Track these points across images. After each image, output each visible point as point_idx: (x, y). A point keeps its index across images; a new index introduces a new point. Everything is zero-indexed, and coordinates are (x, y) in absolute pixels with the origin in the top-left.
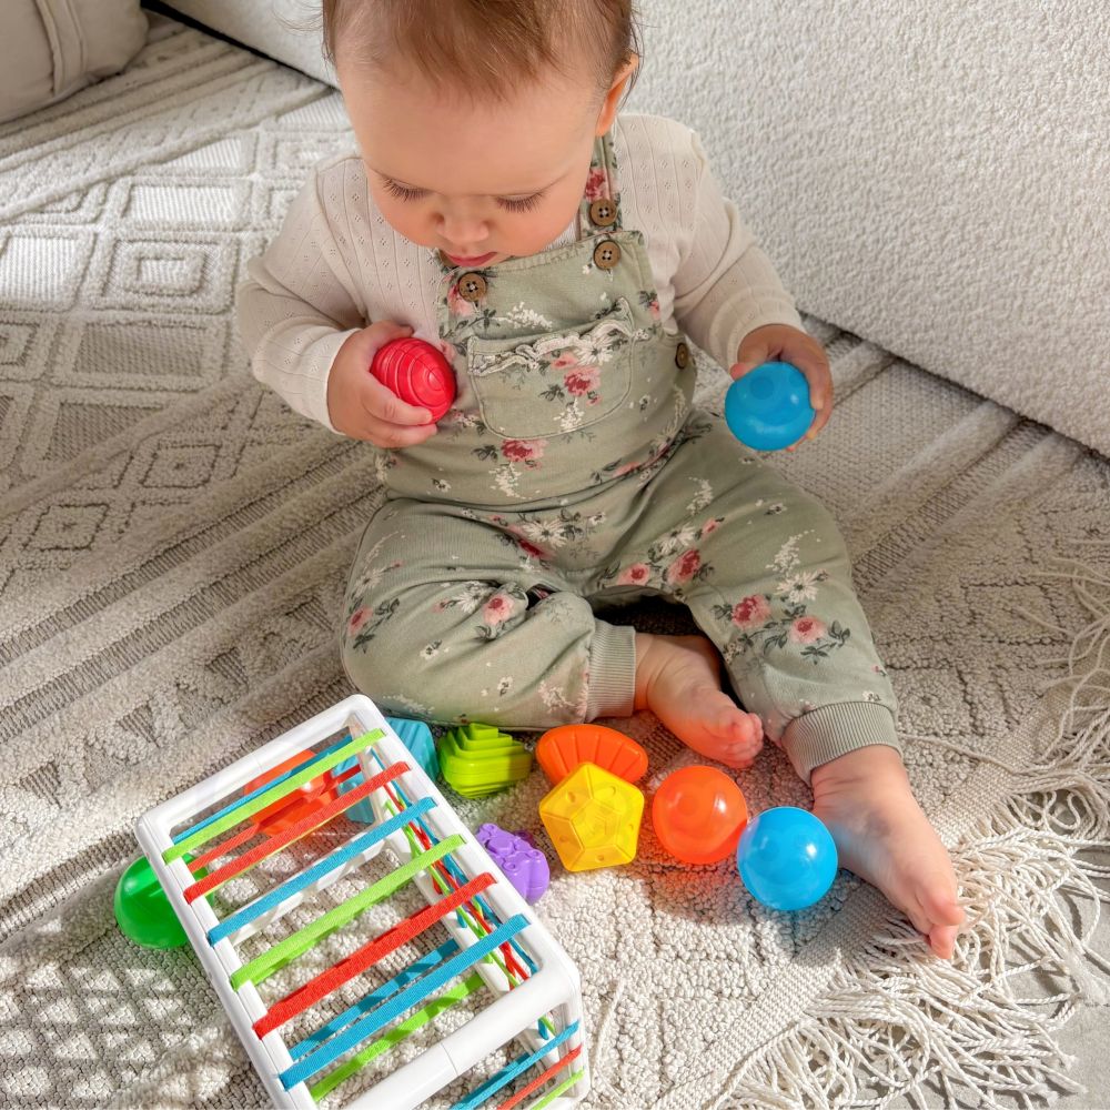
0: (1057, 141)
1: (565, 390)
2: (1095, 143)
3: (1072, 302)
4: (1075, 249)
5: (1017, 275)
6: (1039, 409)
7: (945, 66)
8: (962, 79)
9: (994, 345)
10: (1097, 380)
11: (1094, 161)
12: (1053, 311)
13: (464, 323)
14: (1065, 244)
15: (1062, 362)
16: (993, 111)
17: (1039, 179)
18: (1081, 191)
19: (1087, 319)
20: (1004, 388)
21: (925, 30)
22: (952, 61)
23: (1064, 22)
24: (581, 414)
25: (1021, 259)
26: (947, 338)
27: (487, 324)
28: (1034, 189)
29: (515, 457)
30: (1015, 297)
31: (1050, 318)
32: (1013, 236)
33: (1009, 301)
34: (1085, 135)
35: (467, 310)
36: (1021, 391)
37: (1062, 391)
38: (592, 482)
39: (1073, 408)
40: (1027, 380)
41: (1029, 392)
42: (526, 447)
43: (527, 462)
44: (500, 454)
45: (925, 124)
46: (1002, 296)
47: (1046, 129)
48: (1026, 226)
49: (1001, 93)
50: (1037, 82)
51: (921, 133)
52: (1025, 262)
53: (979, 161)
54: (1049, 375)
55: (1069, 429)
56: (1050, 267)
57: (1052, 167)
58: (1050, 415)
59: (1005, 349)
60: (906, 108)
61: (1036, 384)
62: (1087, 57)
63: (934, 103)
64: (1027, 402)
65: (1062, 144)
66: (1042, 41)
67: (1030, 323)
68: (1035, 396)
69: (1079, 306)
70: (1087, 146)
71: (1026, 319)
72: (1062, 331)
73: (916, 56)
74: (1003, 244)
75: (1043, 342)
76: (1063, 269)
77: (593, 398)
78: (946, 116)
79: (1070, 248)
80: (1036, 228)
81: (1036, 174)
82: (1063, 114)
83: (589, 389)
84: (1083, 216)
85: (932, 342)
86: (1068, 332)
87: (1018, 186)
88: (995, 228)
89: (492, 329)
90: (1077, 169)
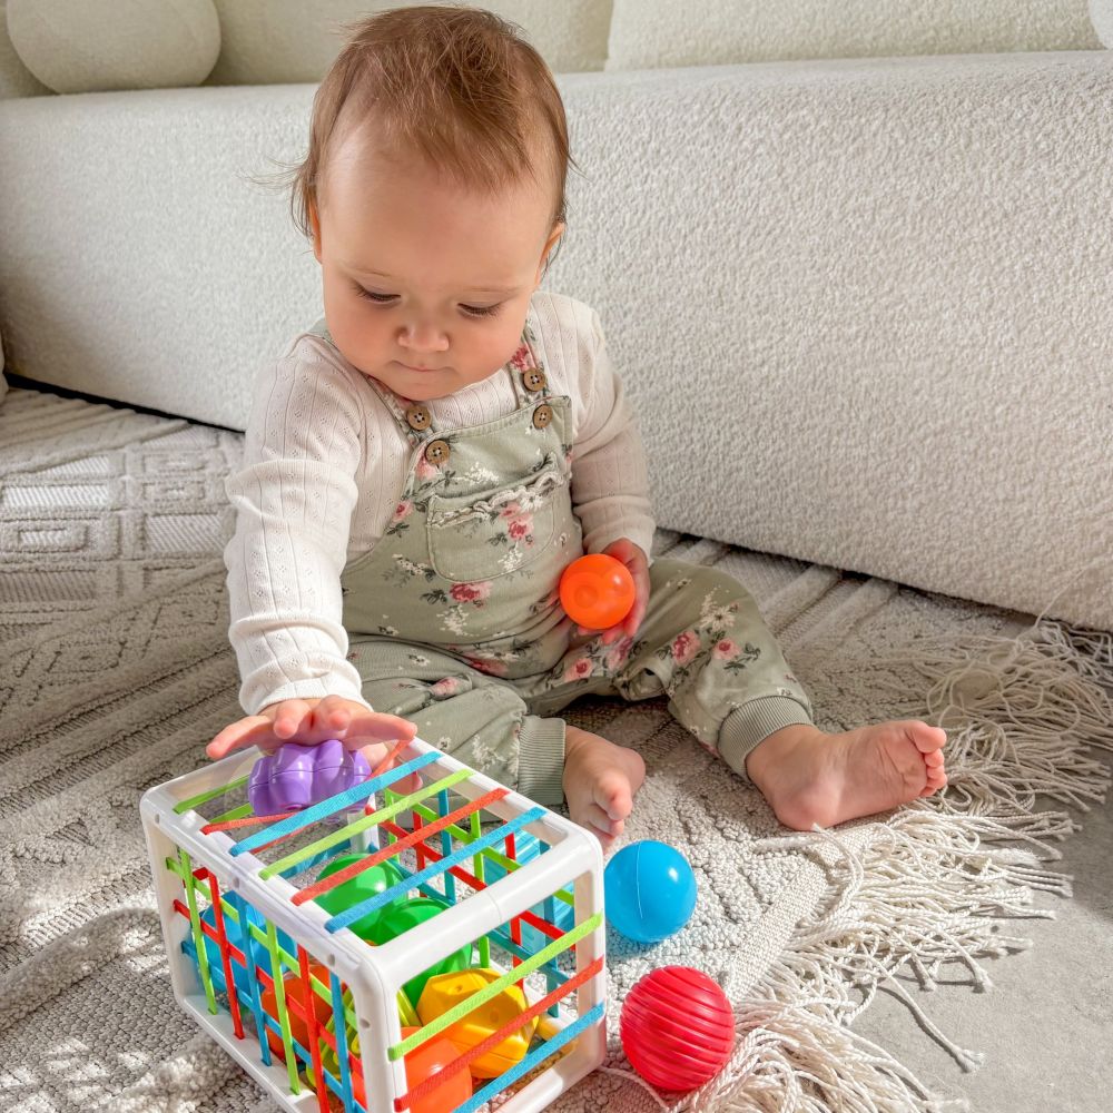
0: (835, 337)
1: (508, 537)
2: (862, 334)
3: (866, 459)
4: (861, 417)
5: (820, 448)
6: (853, 558)
7: (743, 298)
8: (757, 305)
9: (810, 511)
10: (896, 519)
11: (864, 347)
12: (852, 470)
13: (428, 485)
14: (853, 415)
15: (866, 511)
16: (784, 324)
17: (825, 368)
18: (858, 372)
19: (879, 470)
20: (822, 547)
21: (725, 275)
22: (748, 294)
23: (827, 251)
24: (520, 555)
25: (821, 434)
26: (770, 515)
27: (447, 484)
28: (823, 376)
29: (463, 599)
30: (821, 466)
31: (851, 477)
32: (812, 417)
33: (816, 471)
34: (854, 329)
35: (433, 473)
36: (837, 546)
37: (870, 537)
38: (530, 614)
39: (880, 549)
40: (841, 535)
41: (843, 545)
42: (474, 589)
43: (475, 602)
44: (449, 597)
45: (733, 344)
46: (810, 468)
47: (825, 330)
48: (821, 407)
49: (788, 310)
50: (813, 298)
51: (731, 351)
52: (825, 436)
53: (778, 364)
54: (857, 526)
55: (880, 569)
56: (844, 435)
57: (834, 358)
58: (863, 560)
59: (818, 513)
60: (717, 335)
61: (848, 537)
62: (846, 274)
63: (738, 327)
64: (843, 553)
65: (838, 339)
66: (813, 267)
67: (836, 485)
68: (848, 548)
69: (871, 461)
70: (857, 337)
71: (831, 482)
72: (861, 485)
73: (720, 295)
74: (805, 425)
75: (849, 498)
76: (854, 434)
77: (529, 540)
78: (749, 335)
79: (857, 416)
80: (829, 407)
81: (822, 366)
82: (836, 316)
83: (526, 533)
84: (863, 389)
85: (758, 522)
86: (867, 485)
87: (811, 377)
88: (797, 414)
89: (452, 489)
90: (853, 355)
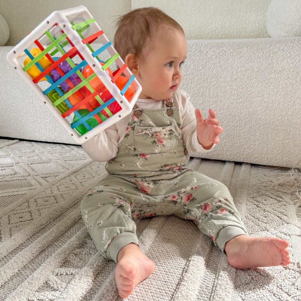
0: (235, 103)
1: (157, 142)
2: (243, 101)
3: (244, 133)
4: (243, 122)
5: (232, 131)
6: (241, 158)
7: (209, 94)
8: (213, 96)
9: (229, 147)
10: (253, 147)
11: (243, 105)
12: (241, 136)
13: (135, 122)
14: (241, 122)
15: (245, 146)
16: (221, 100)
17: (233, 111)
18: (242, 111)
19: (248, 135)
20: (232, 156)
21: (204, 89)
22: (210, 93)
23: (232, 82)
24: (160, 149)
25: (232, 127)
26: (217, 149)
28: (232, 113)
29: (142, 157)
30: (232, 135)
31: (240, 138)
32: (229, 123)
33: (231, 137)
34: (241, 100)
35: (136, 119)
36: (236, 156)
37: (246, 153)
38: (161, 168)
39: (249, 155)
40: (238, 153)
41: (238, 155)
43: (145, 158)
44: (138, 156)
45: (206, 106)
46: (229, 136)
47: (233, 101)
48: (232, 120)
49: (222, 97)
50: (229, 93)
51: (206, 108)
52: (233, 128)
53: (219, 110)
54: (242, 150)
55: (248, 160)
56: (238, 127)
57: (235, 108)
58: (244, 158)
59: (231, 148)
60: (201, 104)
61: (240, 153)
62: (238, 87)
63: (208, 102)
64: (238, 157)
65: (236, 103)
66: (229, 86)
67: (236, 140)
68: (240, 156)
69: (246, 133)
70: (241, 102)
71: (235, 139)
72: (243, 139)
73: (202, 94)
74: (227, 125)
75: (240, 143)
76: (241, 127)
78: (211, 103)
79: (242, 122)
80: (234, 120)
81: (232, 110)
82: (235, 98)
83: (163, 143)
84: (243, 115)
85: (213, 152)
86: (245, 139)
87: (229, 113)
88: (225, 123)
90: (240, 107)
